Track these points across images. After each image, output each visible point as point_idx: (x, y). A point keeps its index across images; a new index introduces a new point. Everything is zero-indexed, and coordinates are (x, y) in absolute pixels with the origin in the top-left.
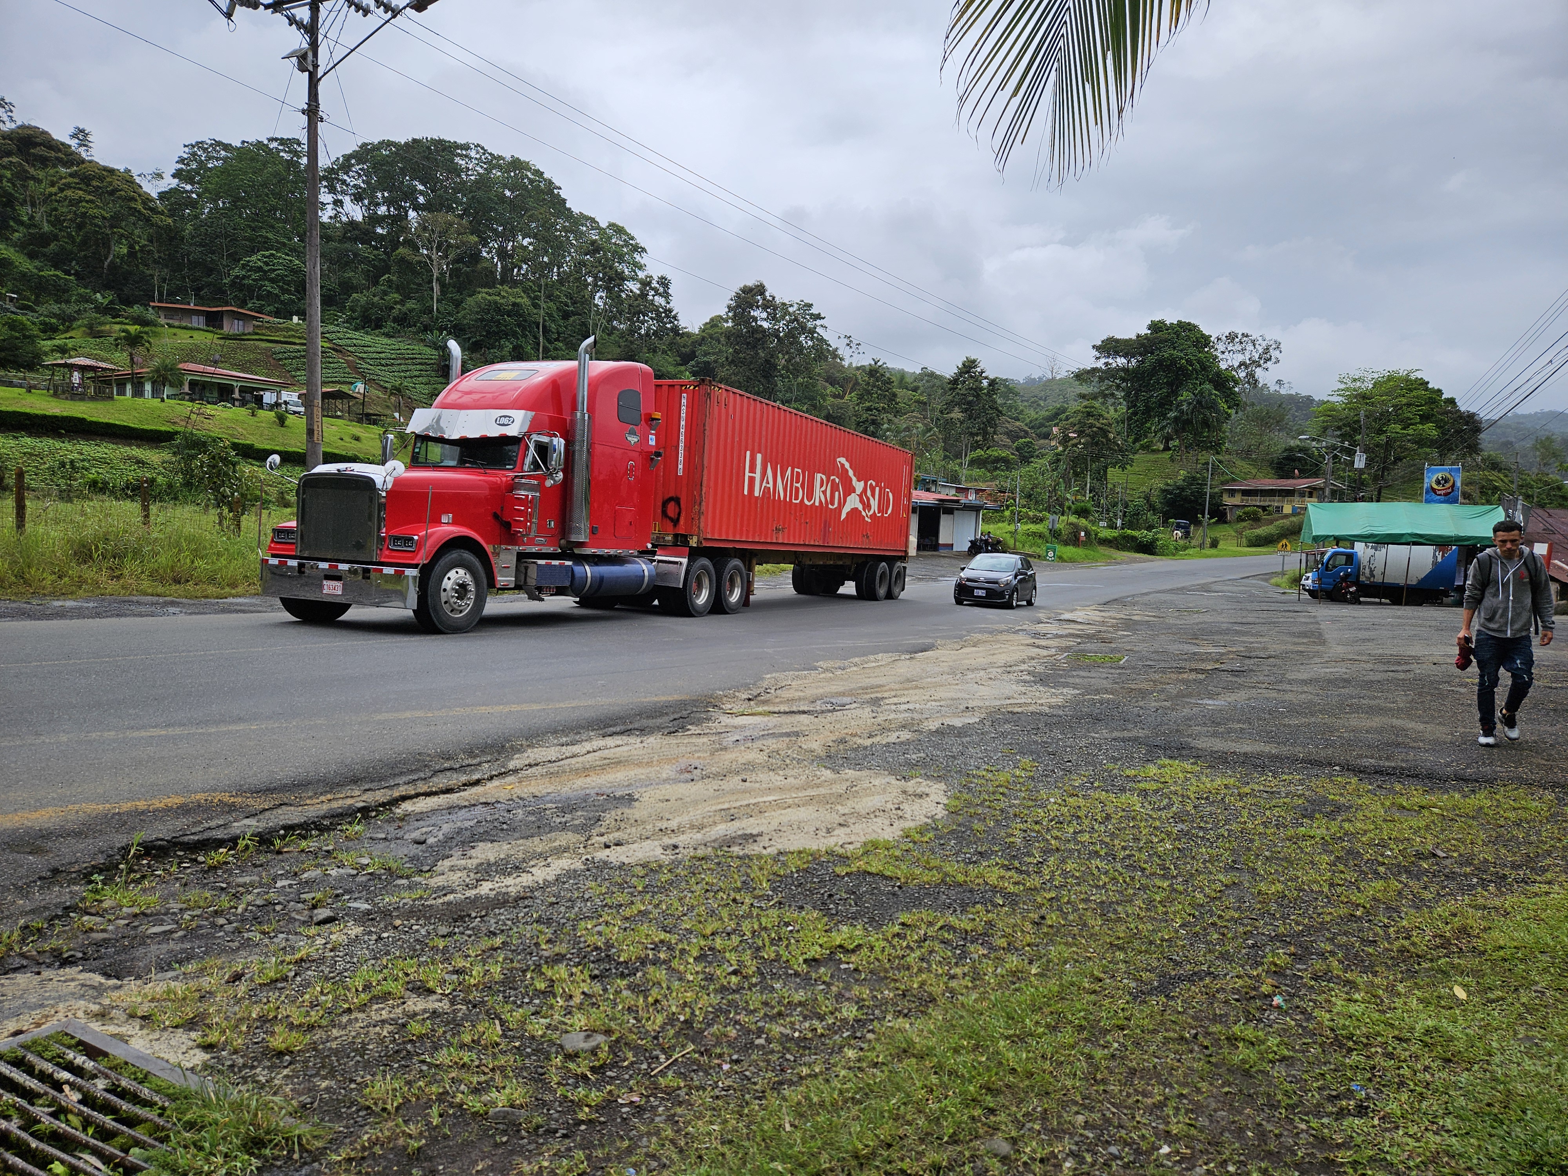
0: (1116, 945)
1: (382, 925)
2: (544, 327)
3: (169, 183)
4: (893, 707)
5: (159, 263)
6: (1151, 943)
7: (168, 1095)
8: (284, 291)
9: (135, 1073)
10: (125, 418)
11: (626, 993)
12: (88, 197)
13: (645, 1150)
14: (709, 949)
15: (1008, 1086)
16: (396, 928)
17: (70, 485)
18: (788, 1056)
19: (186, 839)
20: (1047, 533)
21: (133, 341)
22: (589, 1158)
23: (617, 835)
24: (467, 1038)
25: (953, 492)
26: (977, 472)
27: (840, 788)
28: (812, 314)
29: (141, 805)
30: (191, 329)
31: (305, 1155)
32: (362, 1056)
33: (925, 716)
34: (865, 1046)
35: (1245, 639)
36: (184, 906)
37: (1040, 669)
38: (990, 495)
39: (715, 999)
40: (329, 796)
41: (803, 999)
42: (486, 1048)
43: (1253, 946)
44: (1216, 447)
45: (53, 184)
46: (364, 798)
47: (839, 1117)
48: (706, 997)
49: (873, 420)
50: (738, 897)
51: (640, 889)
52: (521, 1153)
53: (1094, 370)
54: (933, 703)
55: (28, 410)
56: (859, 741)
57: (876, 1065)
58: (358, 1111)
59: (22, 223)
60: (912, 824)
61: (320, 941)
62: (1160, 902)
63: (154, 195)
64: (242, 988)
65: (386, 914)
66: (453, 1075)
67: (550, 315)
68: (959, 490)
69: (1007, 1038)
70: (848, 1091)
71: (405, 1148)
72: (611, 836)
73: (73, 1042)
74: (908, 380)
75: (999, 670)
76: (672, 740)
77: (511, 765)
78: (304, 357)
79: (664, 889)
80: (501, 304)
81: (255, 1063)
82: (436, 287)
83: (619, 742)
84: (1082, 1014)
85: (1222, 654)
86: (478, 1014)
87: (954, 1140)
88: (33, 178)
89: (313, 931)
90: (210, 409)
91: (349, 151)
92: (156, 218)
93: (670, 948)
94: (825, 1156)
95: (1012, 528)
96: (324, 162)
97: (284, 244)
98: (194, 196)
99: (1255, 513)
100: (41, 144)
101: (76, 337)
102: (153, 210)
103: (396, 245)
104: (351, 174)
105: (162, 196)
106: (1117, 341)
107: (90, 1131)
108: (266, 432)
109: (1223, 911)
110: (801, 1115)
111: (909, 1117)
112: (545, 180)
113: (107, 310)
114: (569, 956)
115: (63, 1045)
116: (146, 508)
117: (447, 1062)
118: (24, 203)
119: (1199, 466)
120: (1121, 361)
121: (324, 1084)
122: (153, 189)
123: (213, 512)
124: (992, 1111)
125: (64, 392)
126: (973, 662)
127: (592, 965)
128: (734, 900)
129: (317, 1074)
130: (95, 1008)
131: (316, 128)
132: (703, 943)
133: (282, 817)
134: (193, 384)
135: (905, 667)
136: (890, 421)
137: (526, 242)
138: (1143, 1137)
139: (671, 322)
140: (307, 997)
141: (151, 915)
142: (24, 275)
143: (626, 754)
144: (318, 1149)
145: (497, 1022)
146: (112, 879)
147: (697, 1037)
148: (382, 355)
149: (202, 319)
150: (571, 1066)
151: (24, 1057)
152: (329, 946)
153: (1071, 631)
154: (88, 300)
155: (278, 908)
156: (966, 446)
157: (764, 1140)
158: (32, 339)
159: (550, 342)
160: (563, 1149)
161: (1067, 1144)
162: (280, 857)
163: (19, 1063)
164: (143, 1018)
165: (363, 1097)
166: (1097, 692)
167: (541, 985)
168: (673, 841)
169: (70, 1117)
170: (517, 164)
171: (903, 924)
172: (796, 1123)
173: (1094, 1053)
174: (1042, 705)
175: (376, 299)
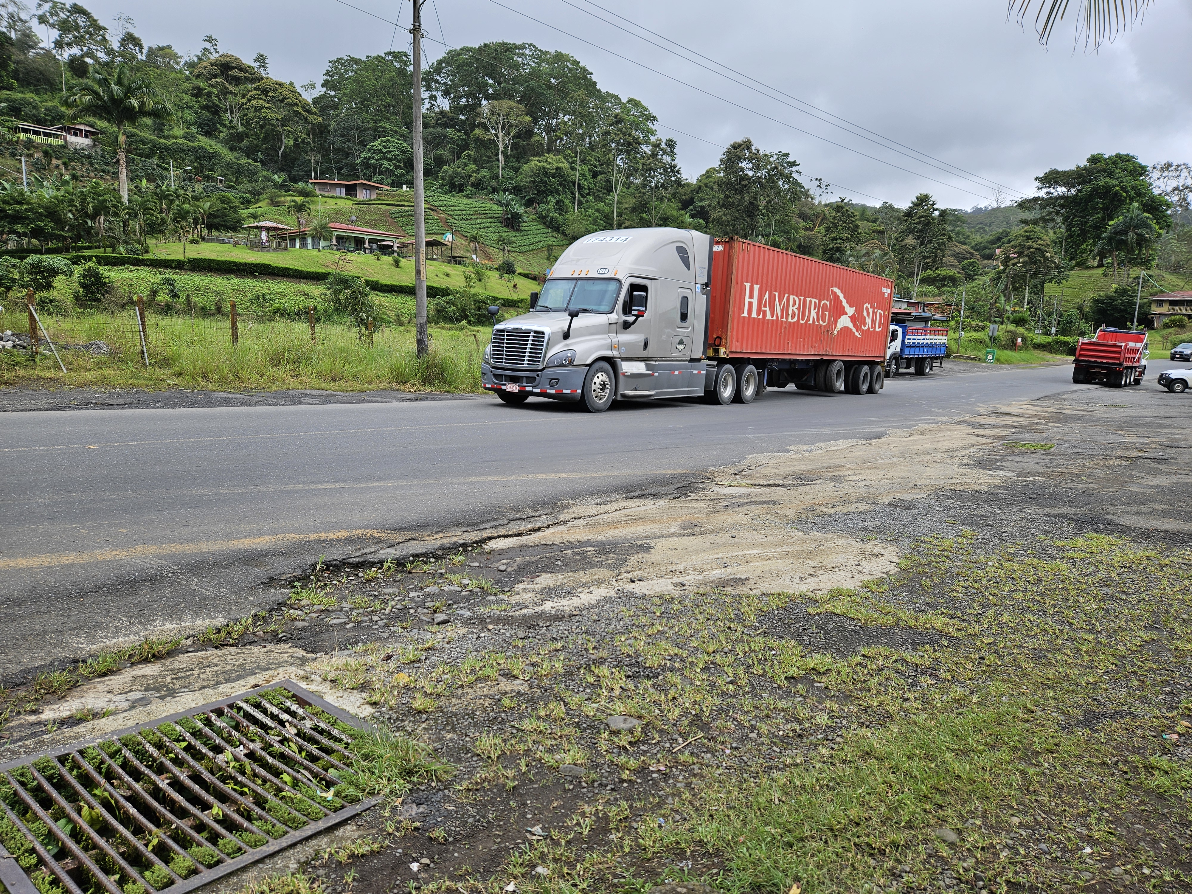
0: (1046, 685)
1: (480, 627)
2: (579, 184)
3: (321, 90)
4: (853, 483)
5: (314, 150)
6: (1078, 685)
7: (351, 735)
8: (397, 167)
9: (329, 718)
10: (296, 264)
11: (652, 690)
12: (267, 105)
13: (671, 806)
14: (712, 663)
15: (953, 789)
16: (489, 630)
17: (263, 312)
18: (775, 748)
19: (351, 560)
20: (987, 340)
21: (300, 208)
22: (631, 806)
23: (638, 574)
24: (542, 713)
25: (905, 306)
26: (926, 288)
27: (811, 547)
28: (789, 162)
29: (323, 536)
30: (336, 198)
31: (439, 784)
32: (473, 719)
33: (879, 491)
34: (836, 747)
35: (1167, 431)
36: (352, 606)
37: (979, 454)
38: (938, 308)
39: (718, 701)
40: (441, 535)
41: (785, 707)
42: (555, 720)
43: (1171, 692)
44: (1146, 263)
45: (244, 96)
46: (464, 537)
47: (817, 798)
48: (710, 698)
49: (837, 247)
50: (732, 626)
51: (658, 614)
52: (582, 799)
53: (1036, 199)
54: (886, 481)
55: (235, 260)
56: (825, 510)
57: (844, 762)
58: (472, 757)
59: (225, 126)
60: (870, 578)
61: (440, 636)
62: (1085, 652)
63: (310, 101)
64: (392, 665)
65: (482, 621)
66: (534, 738)
67: (583, 175)
68: (910, 304)
69: (952, 751)
70: (823, 779)
71: (504, 786)
72: (635, 574)
73: (290, 694)
74: (869, 213)
75: (943, 455)
76: (677, 504)
77: (562, 518)
78: (411, 215)
79: (677, 615)
80: (548, 169)
81: (404, 718)
82: (501, 158)
83: (638, 504)
84: (1017, 738)
85: (1147, 444)
86: (548, 696)
87: (910, 825)
88: (231, 93)
89: (435, 628)
90: (350, 256)
91: (440, 57)
92: (311, 118)
93: (682, 660)
94: (806, 827)
95: (956, 335)
96: (424, 67)
97: (396, 132)
98: (336, 100)
99: (1180, 321)
100: (234, 68)
101: (263, 206)
102: (308, 111)
103: (473, 127)
104: (442, 75)
105: (316, 101)
106: (1058, 172)
107: (304, 754)
108: (387, 272)
109: (1142, 662)
110: (787, 794)
111: (872, 804)
112: (581, 68)
113: (282, 186)
114: (609, 660)
115: (284, 696)
116: (313, 328)
117: (529, 728)
118: (226, 111)
119: (1130, 280)
120: (1061, 190)
121: (449, 736)
122: (308, 97)
123: (355, 330)
124: (941, 807)
125: (256, 247)
126: (920, 447)
127: (627, 668)
128: (729, 628)
129: (444, 728)
130: (302, 673)
131: (419, 43)
132: (707, 658)
133: (411, 548)
134: (339, 238)
135: (862, 450)
136: (852, 248)
137: (566, 119)
138: (1069, 839)
139: (675, 176)
140: (434, 674)
141: (332, 611)
142: (228, 164)
143: (643, 513)
144: (447, 780)
145: (562, 703)
146: (306, 585)
147: (705, 727)
148: (464, 212)
149: (343, 190)
150: (616, 739)
151: (261, 703)
152: (446, 640)
153: (1007, 423)
154: (269, 180)
155: (412, 611)
156: (918, 268)
157: (759, 809)
158: (234, 209)
159: (583, 196)
160: (612, 799)
161: (1005, 839)
162: (411, 575)
163: (257, 706)
164: (332, 681)
165: (474, 747)
166: (1030, 474)
167: (591, 680)
168: (681, 580)
169: (291, 744)
170: (559, 57)
171: (864, 656)
172: (784, 799)
173: (1027, 770)
174: (981, 484)
175: (459, 170)
